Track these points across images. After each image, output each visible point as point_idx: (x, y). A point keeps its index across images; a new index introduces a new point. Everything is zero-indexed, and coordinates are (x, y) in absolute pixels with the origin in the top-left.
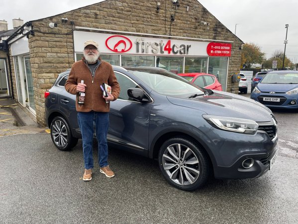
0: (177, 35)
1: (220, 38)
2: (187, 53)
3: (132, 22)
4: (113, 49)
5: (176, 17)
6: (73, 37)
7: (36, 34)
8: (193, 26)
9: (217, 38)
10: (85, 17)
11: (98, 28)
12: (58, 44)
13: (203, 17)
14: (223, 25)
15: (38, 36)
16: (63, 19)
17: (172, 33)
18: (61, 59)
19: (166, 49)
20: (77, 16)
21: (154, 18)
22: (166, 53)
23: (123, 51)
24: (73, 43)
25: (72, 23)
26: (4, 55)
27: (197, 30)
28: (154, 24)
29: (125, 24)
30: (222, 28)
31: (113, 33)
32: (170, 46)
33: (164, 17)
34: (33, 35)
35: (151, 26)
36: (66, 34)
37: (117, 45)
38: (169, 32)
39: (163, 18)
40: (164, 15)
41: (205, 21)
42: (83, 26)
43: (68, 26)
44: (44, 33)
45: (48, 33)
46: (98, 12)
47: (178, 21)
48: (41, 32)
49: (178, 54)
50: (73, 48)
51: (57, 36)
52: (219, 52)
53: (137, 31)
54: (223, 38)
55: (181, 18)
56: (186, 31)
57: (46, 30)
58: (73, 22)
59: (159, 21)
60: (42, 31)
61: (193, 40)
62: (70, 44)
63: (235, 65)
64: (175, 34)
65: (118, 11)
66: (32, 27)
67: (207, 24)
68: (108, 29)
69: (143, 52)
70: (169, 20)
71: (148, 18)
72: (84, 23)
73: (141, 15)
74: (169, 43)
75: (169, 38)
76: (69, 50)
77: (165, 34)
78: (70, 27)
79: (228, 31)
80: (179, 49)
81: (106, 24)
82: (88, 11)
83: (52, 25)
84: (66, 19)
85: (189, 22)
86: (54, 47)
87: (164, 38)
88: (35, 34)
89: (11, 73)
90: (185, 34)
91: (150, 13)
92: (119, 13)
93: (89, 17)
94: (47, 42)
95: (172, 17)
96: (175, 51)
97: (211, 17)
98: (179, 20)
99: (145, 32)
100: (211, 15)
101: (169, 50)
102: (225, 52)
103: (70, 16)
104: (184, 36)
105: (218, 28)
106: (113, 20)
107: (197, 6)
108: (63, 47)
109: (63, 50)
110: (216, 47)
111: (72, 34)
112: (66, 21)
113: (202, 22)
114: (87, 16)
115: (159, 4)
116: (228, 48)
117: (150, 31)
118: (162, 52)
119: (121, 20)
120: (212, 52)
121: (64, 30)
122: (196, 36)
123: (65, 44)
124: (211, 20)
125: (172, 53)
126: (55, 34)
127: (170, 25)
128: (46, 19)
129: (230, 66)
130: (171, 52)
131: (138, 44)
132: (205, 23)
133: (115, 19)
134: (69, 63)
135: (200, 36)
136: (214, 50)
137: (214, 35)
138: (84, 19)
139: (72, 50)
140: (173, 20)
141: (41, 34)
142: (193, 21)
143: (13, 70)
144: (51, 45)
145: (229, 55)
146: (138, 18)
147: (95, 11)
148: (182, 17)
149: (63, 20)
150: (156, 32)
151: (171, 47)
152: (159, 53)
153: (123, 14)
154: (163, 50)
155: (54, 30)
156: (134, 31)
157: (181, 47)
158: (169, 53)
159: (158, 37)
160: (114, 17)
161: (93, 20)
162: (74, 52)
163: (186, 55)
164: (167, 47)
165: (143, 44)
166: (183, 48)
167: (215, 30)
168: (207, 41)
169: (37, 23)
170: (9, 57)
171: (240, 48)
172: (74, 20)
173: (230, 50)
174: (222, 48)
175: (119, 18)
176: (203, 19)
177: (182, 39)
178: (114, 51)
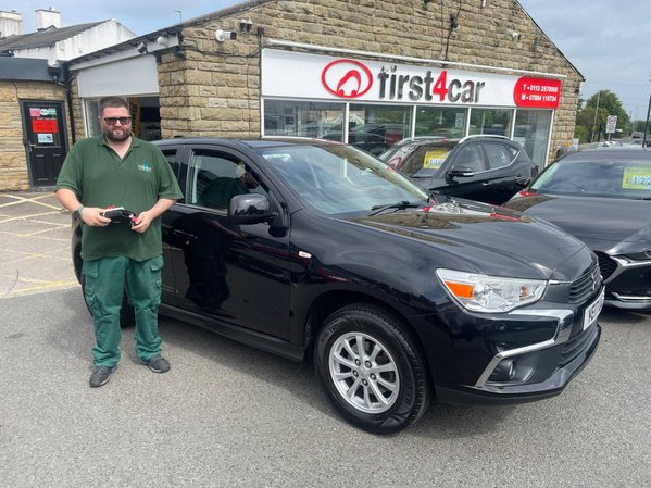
0: (459, 60)
1: (540, 67)
2: (476, 101)
3: (376, 29)
4: (335, 90)
5: (459, 21)
6: (260, 63)
7: (189, 53)
8: (491, 40)
9: (534, 67)
10: (286, 17)
11: (308, 43)
12: (230, 77)
13: (510, 21)
14: (549, 41)
15: (194, 60)
16: (244, 21)
17: (450, 55)
18: (236, 112)
19: (436, 91)
20: (270, 15)
21: (417, 21)
22: (436, 99)
23: (354, 94)
24: (260, 75)
25: (260, 32)
26: (58, 94)
27: (499, 49)
28: (417, 36)
29: (361, 34)
30: (547, 46)
31: (336, 54)
32: (444, 84)
33: (437, 19)
34: (182, 57)
35: (411, 38)
36: (247, 57)
37: (343, 81)
38: (444, 53)
39: (435, 22)
40: (438, 15)
41: (514, 29)
42: (281, 38)
43: (251, 37)
44: (204, 53)
45: (211, 54)
46: (311, 8)
47: (464, 29)
48: (198, 51)
49: (459, 102)
50: (260, 88)
51: (229, 60)
52: (538, 98)
54: (545, 67)
55: (471, 23)
56: (478, 52)
57: (211, 47)
58: (263, 29)
59: (426, 28)
60: (200, 47)
61: (489, 71)
62: (253, 77)
63: (564, 128)
64: (455, 56)
66: (181, 38)
67: (519, 36)
68: (328, 45)
69: (392, 95)
70: (447, 25)
71: (406, 21)
72: (282, 32)
73: (394, 15)
74: (443, 79)
75: (444, 66)
76: (251, 92)
77: (437, 58)
78: (255, 39)
79: (557, 51)
80: (461, 91)
81: (325, 33)
83: (222, 34)
85: (484, 32)
86: (222, 85)
87: (434, 65)
88: (188, 56)
90: (474, 58)
91: (410, 9)
92: (350, 10)
93: (294, 19)
94: (209, 74)
95: (452, 19)
96: (455, 95)
97: (527, 22)
98: (466, 26)
99: (398, 53)
100: (527, 17)
101: (442, 92)
102: (548, 98)
103: (256, 16)
104: (472, 62)
105: (539, 44)
106: (339, 26)
108: (239, 84)
109: (241, 91)
110: (532, 88)
111: (258, 55)
112: (249, 26)
113: (509, 30)
114: (289, 15)
116: (555, 89)
117: (408, 50)
118: (429, 97)
119: (353, 25)
120: (524, 97)
121: (244, 46)
122: (496, 61)
123: (244, 78)
124: (525, 28)
125: (447, 101)
126: (225, 55)
127: (448, 38)
129: (555, 128)
130: (446, 96)
131: (383, 77)
132: (515, 34)
133: (342, 22)
134: (250, 120)
135: (503, 61)
136: (528, 93)
137: (529, 60)
138: (282, 21)
139: (257, 91)
140: (453, 25)
141: (196, 54)
142: (493, 28)
143: (82, 128)
144: (217, 81)
145: (555, 105)
146: (387, 21)
148: (473, 19)
149: (242, 25)
150: (420, 52)
151: (447, 87)
152: (422, 100)
153: (359, 12)
154: (431, 93)
155: (225, 47)
156: (376, 51)
157: (466, 85)
158: (442, 98)
159: (422, 64)
160: (341, 18)
161: (300, 24)
162: (260, 95)
163: (473, 103)
164: (439, 87)
165: (394, 77)
166: (468, 88)
167: (533, 49)
168: (516, 74)
169: (192, 30)
170: (70, 100)
171: (577, 92)
172: (263, 25)
173: (557, 94)
174: (544, 89)
175: (351, 20)
176: (510, 24)
177: (469, 69)
178: (336, 94)
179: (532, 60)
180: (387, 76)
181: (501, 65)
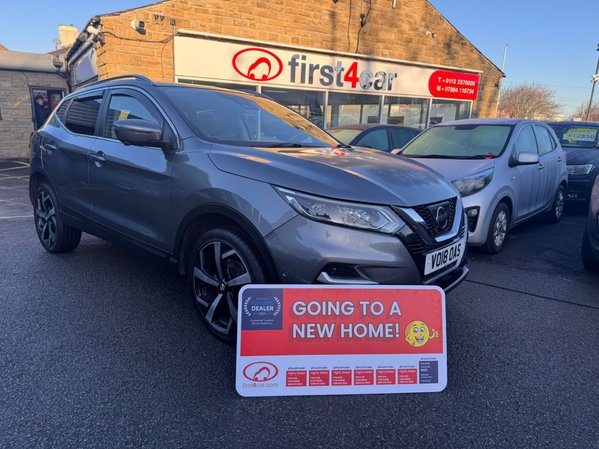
0: (371, 53)
1: (456, 63)
2: (390, 89)
3: (285, 24)
4: (246, 74)
5: (369, 19)
6: (173, 48)
7: (107, 39)
8: (403, 37)
9: (451, 62)
10: (197, 11)
11: (220, 33)
12: (145, 59)
13: (424, 20)
14: (464, 38)
15: (112, 43)
17: (361, 48)
19: (347, 78)
20: (182, 9)
21: (327, 18)
22: (348, 86)
23: (265, 78)
24: (173, 58)
25: (172, 23)
27: (411, 45)
31: (247, 43)
32: (355, 73)
33: (346, 16)
35: (321, 32)
36: (162, 42)
37: (253, 66)
38: (355, 46)
39: (345, 19)
41: (427, 28)
42: (193, 29)
47: (375, 26)
49: (372, 89)
50: (173, 68)
52: (454, 90)
53: (294, 43)
54: (462, 63)
55: (382, 21)
56: (390, 46)
57: (125, 32)
58: (175, 20)
59: (336, 24)
60: (117, 34)
61: (403, 65)
62: (167, 60)
64: (367, 49)
67: (433, 34)
69: (303, 81)
70: (357, 22)
71: (315, 18)
72: (194, 23)
73: (303, 11)
74: (354, 67)
75: (355, 58)
76: (165, 71)
77: (348, 50)
78: (169, 28)
79: (473, 49)
80: (373, 80)
81: (235, 25)
84: (162, 14)
87: (344, 57)
88: (106, 41)
90: (387, 52)
91: (319, 7)
92: (260, 6)
93: (206, 12)
95: (362, 16)
96: (366, 83)
97: (441, 22)
98: (377, 23)
99: (308, 45)
100: (441, 17)
101: (354, 80)
102: (465, 91)
103: (169, 9)
104: (384, 56)
105: (455, 42)
110: (448, 80)
111: (170, 41)
112: (163, 18)
113: (422, 29)
116: (472, 83)
117: (318, 42)
118: (340, 84)
119: (263, 19)
120: (439, 88)
121: (159, 34)
122: (409, 56)
123: (159, 59)
124: (439, 27)
125: (358, 88)
126: (140, 41)
127: (359, 33)
130: (358, 84)
131: (293, 64)
132: (428, 32)
133: (251, 16)
135: (416, 56)
136: (444, 85)
137: (444, 56)
138: (194, 15)
139: (171, 71)
141: (116, 40)
142: (405, 26)
144: (133, 61)
145: (473, 97)
148: (383, 18)
149: (156, 17)
150: (330, 45)
151: (358, 76)
152: (334, 86)
154: (342, 80)
156: (288, 42)
157: (377, 75)
158: (354, 86)
159: (334, 55)
162: (174, 75)
163: (386, 91)
164: (351, 75)
165: (304, 66)
166: (380, 77)
168: (431, 67)
171: (497, 86)
172: (176, 17)
173: (474, 88)
174: (460, 82)
175: (261, 15)
176: (423, 23)
177: (380, 61)
178: (247, 77)
179: (448, 56)
180: (297, 64)
181: (415, 59)
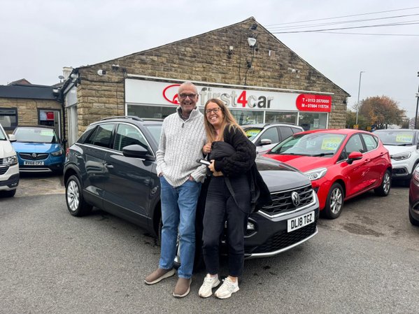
0: (255, 85)
1: (315, 89)
2: (269, 107)
3: (197, 69)
4: (172, 100)
5: (253, 64)
6: (124, 86)
7: (82, 82)
8: (276, 74)
9: (311, 88)
10: (140, 63)
11: (155, 76)
12: (106, 93)
13: (291, 63)
14: (319, 74)
15: (85, 84)
16: (114, 65)
17: (248, 82)
18: (110, 111)
19: (239, 101)
20: (131, 62)
21: (225, 64)
22: (239, 106)
24: (124, 92)
25: (124, 71)
26: (59, 107)
27: (282, 79)
28: (224, 72)
30: (318, 77)
31: (172, 82)
32: (244, 98)
33: (237, 63)
34: (80, 83)
35: (221, 73)
36: (117, 82)
37: (176, 96)
38: (244, 81)
39: (237, 65)
40: (239, 61)
41: (293, 68)
42: (137, 74)
43: (119, 73)
44: (91, 81)
45: (95, 82)
46: (155, 58)
47: (257, 68)
48: (88, 80)
49: (256, 108)
50: (124, 99)
51: (105, 84)
52: (314, 106)
53: (203, 80)
54: (319, 89)
55: (262, 65)
56: (267, 80)
57: (94, 77)
58: (125, 69)
59: (231, 68)
60: (89, 78)
61: (277, 91)
62: (120, 93)
63: (338, 124)
64: (253, 83)
65: (180, 57)
66: (79, 74)
67: (297, 71)
68: (166, 77)
70: (245, 66)
72: (138, 71)
73: (208, 61)
74: (244, 94)
75: (245, 88)
76: (119, 101)
77: (239, 84)
78: (121, 74)
79: (326, 80)
80: (257, 102)
81: (164, 71)
82: (144, 57)
83: (100, 72)
84: (118, 66)
85: (271, 70)
86: (101, 97)
87: (237, 88)
89: (64, 126)
90: (266, 84)
91: (220, 58)
92: (181, 59)
93: (145, 64)
94: (94, 91)
95: (248, 63)
96: (252, 104)
97: (302, 64)
98: (258, 66)
99: (213, 82)
100: (302, 61)
101: (244, 103)
102: (322, 106)
103: (122, 63)
104: (264, 86)
105: (312, 75)
107: (283, 50)
108: (112, 96)
109: (111, 100)
110: (309, 100)
111: (123, 82)
112: (117, 68)
113: (289, 68)
114: (143, 62)
115: (231, 48)
116: (327, 101)
117: (219, 80)
118: (234, 105)
119: (183, 67)
120: (303, 105)
121: (115, 78)
122: (281, 86)
123: (115, 93)
124: (300, 67)
125: (247, 107)
126: (104, 82)
127: (246, 73)
128: (94, 65)
129: (330, 124)
130: (246, 105)
131: (203, 94)
132: (294, 70)
134: (118, 115)
135: (287, 85)
136: (306, 103)
137: (306, 85)
138: (139, 66)
139: (123, 100)
140: (249, 66)
141: (88, 82)
142: (277, 67)
144: (98, 95)
145: (329, 110)
146: (205, 65)
147: (151, 57)
148: (263, 62)
149: (114, 67)
150: (227, 81)
151: (247, 99)
152: (230, 106)
153: (186, 60)
154: (236, 103)
155: (103, 78)
156: (199, 80)
157: (260, 98)
158: (244, 106)
159: (230, 87)
161: (149, 66)
162: (125, 102)
163: (266, 108)
164: (242, 99)
165: (210, 94)
166: (262, 100)
167: (308, 78)
168: (297, 92)
169: (84, 70)
170: (64, 108)
171: (345, 102)
172: (126, 67)
173: (329, 104)
174: (318, 101)
175: (181, 64)
176: (290, 65)
177: (262, 90)
178: (173, 102)
179: (308, 85)
180: (205, 93)
181: (286, 88)
